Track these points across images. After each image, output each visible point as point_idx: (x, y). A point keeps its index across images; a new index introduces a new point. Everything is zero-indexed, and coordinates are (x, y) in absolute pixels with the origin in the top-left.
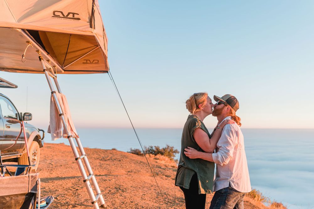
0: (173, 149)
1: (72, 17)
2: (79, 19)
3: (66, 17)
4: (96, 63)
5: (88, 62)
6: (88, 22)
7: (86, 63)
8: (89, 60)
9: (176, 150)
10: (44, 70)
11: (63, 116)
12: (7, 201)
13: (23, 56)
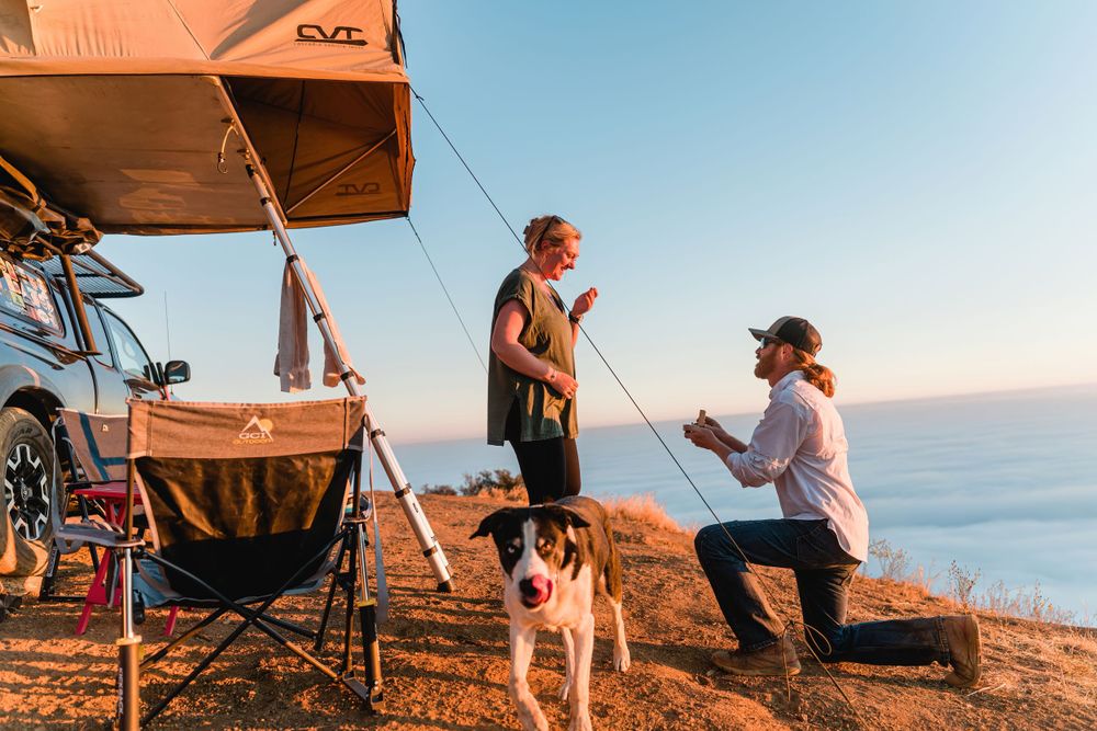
1: (346, 39)
2: (363, 43)
3: (332, 40)
4: (371, 192)
5: (351, 190)
6: (386, 50)
7: (347, 194)
8: (354, 186)
10: (264, 201)
11: (323, 320)
12: (299, 471)
13: (220, 157)
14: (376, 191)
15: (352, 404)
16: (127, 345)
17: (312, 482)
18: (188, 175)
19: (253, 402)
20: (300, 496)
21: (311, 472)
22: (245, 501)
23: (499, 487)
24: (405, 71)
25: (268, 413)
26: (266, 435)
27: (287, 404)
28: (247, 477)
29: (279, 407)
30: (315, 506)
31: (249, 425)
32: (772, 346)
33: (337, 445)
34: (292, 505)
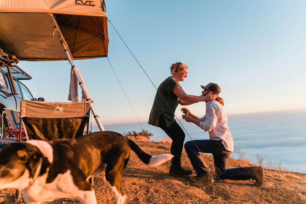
0: (148, 133)
1: (89, 4)
2: (94, 5)
3: (85, 4)
4: (97, 50)
5: (91, 49)
6: (100, 8)
7: (90, 50)
8: (92, 48)
9: (150, 133)
10: (65, 50)
11: (82, 84)
12: (71, 122)
13: (52, 37)
14: (98, 50)
15: (87, 103)
16: (27, 93)
17: (75, 125)
18: (44, 43)
19: (58, 102)
20: (71, 130)
21: (74, 123)
22: (55, 131)
23: (133, 136)
24: (105, 14)
25: (62, 105)
26: (61, 112)
27: (68, 103)
28: (56, 124)
29: (65, 103)
30: (75, 133)
31: (56, 109)
32: (207, 91)
33: (82, 115)
34: (69, 132)
